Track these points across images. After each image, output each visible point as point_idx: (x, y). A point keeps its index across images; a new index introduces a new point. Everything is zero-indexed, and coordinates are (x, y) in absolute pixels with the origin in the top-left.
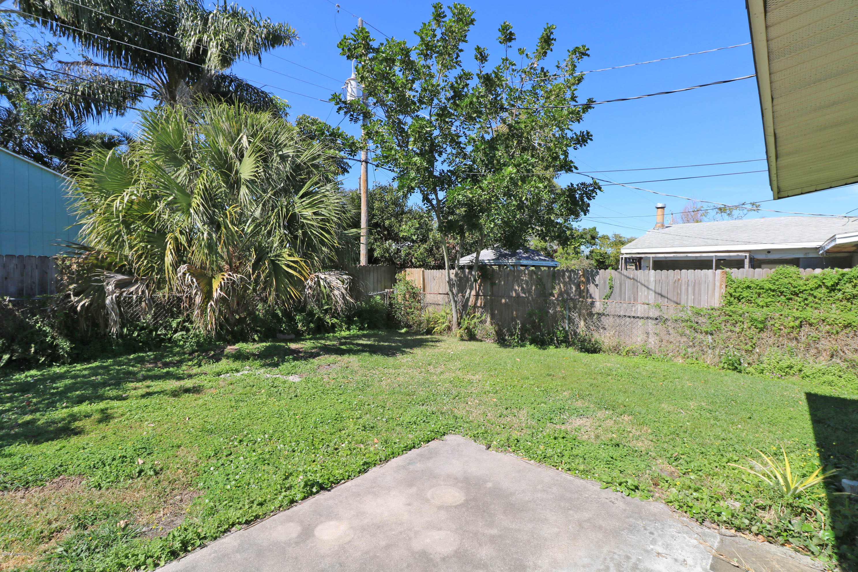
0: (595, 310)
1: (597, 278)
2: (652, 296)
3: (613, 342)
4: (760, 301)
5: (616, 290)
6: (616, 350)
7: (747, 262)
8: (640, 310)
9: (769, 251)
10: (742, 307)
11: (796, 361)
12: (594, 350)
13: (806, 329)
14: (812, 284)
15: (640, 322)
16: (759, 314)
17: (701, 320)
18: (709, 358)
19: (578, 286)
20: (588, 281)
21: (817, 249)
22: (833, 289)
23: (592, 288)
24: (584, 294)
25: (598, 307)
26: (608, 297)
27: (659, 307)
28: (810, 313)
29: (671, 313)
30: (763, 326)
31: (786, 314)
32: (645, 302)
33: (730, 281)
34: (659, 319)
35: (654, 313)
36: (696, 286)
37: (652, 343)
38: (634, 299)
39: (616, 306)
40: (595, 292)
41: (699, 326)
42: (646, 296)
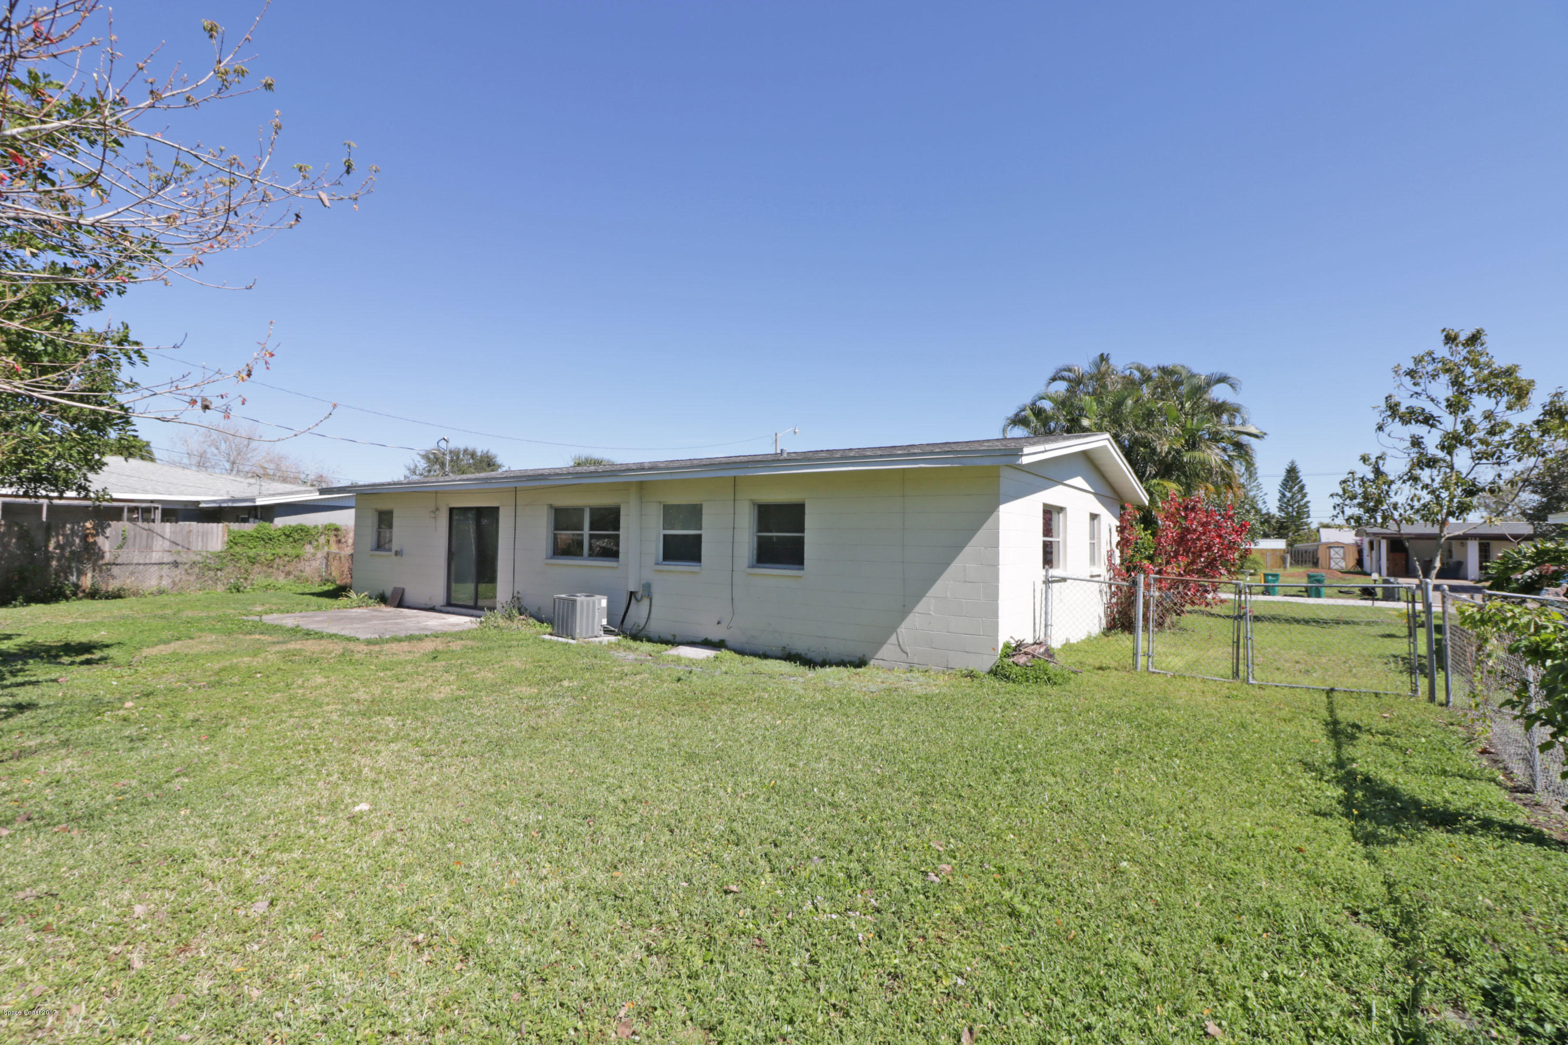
0: (105, 561)
1: (107, 531)
2: (167, 544)
3: (131, 589)
4: (251, 545)
5: (130, 541)
8: (156, 557)
10: (238, 549)
11: (271, 581)
12: (114, 595)
13: (277, 560)
14: (279, 533)
15: (154, 568)
16: (251, 553)
17: (211, 561)
18: (220, 588)
19: (83, 538)
22: (289, 536)
23: (100, 540)
24: (91, 548)
25: (108, 557)
26: (120, 547)
27: (175, 553)
28: (280, 551)
29: (183, 558)
30: (253, 561)
31: (265, 553)
32: (159, 551)
33: (230, 532)
34: (176, 564)
35: (168, 558)
36: (205, 535)
37: (165, 583)
38: (149, 548)
39: (130, 556)
40: (105, 543)
41: (209, 567)
42: (160, 544)
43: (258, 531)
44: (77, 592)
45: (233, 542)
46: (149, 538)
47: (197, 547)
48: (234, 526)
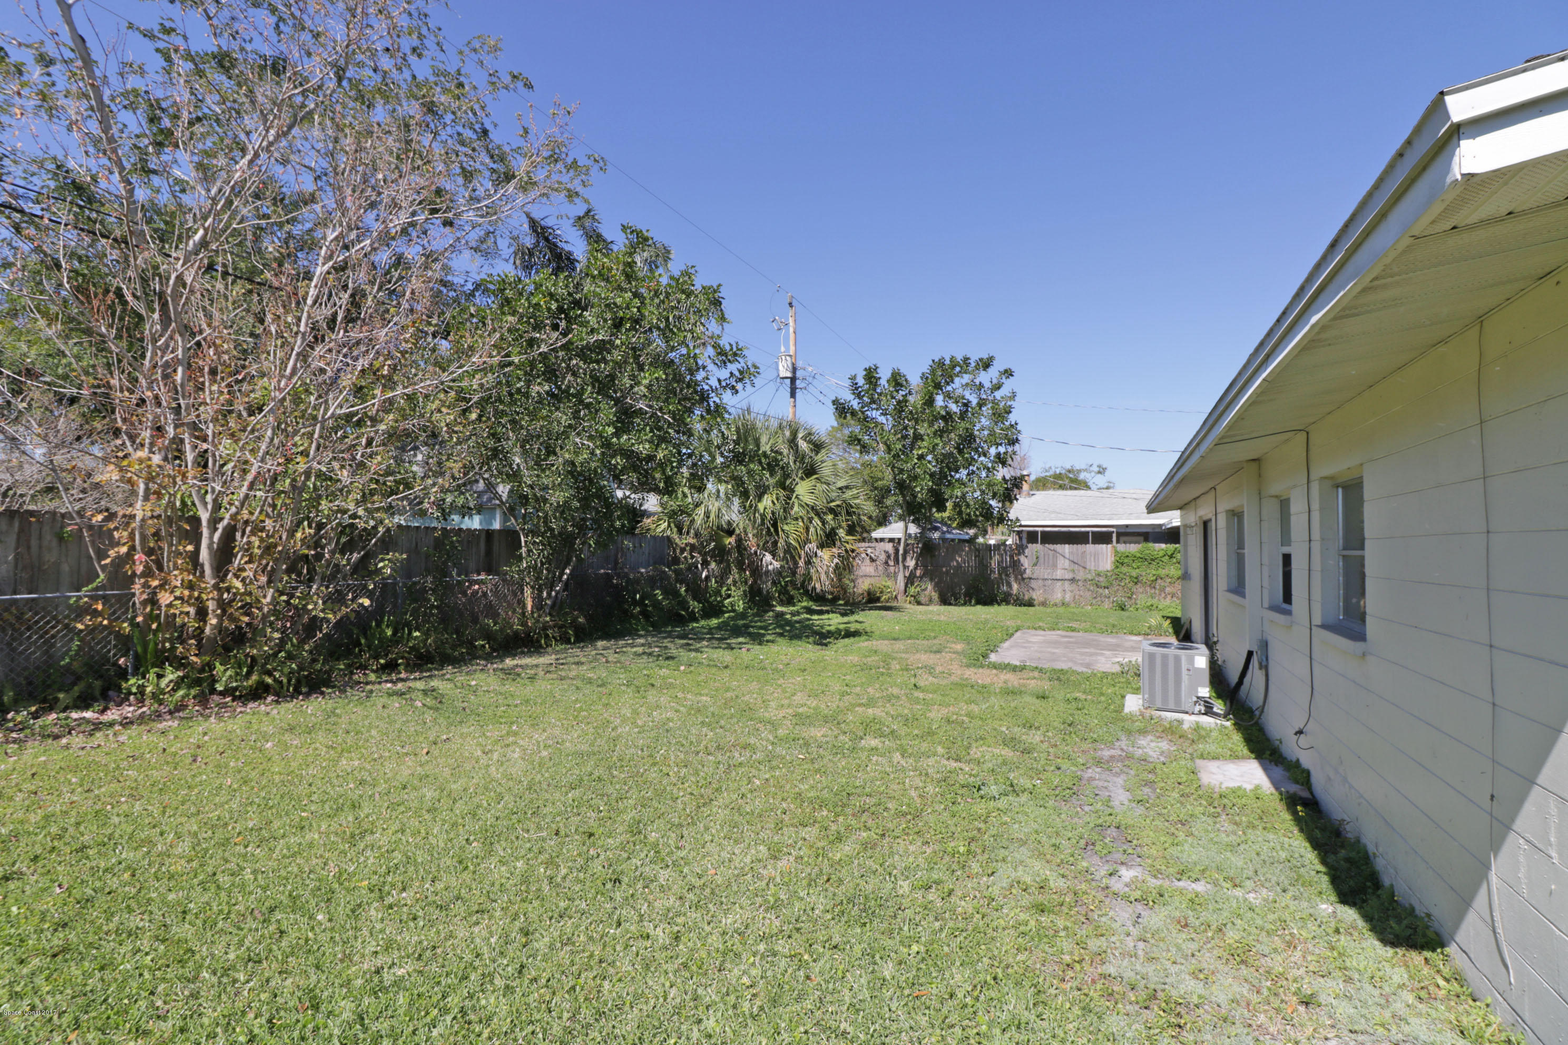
0: (1025, 576)
1: (1026, 551)
2: (1067, 564)
3: (1041, 599)
4: (1135, 565)
5: (1041, 560)
6: (1044, 604)
7: (1114, 536)
8: (1059, 574)
9: (1127, 526)
10: (1124, 569)
11: (1155, 601)
12: (1030, 604)
13: (1159, 581)
14: (1161, 554)
15: (1059, 584)
16: (1134, 573)
17: (1101, 579)
18: (1107, 605)
19: (1012, 557)
20: (1019, 554)
21: (1160, 526)
22: (1171, 557)
23: (1022, 558)
24: (1016, 565)
25: (1028, 573)
26: (1035, 565)
27: (1073, 571)
28: (1162, 572)
29: (1081, 575)
30: (1137, 581)
31: (1148, 573)
32: (1062, 568)
33: (1116, 552)
34: (1073, 580)
35: (1069, 576)
36: (1096, 555)
37: (1068, 597)
38: (1055, 566)
39: (1041, 572)
40: (1025, 562)
41: (1099, 583)
42: (1063, 563)
43: (1141, 552)
44: (1006, 599)
45: (1119, 563)
46: (1055, 558)
47: (1091, 565)
48: (1121, 547)
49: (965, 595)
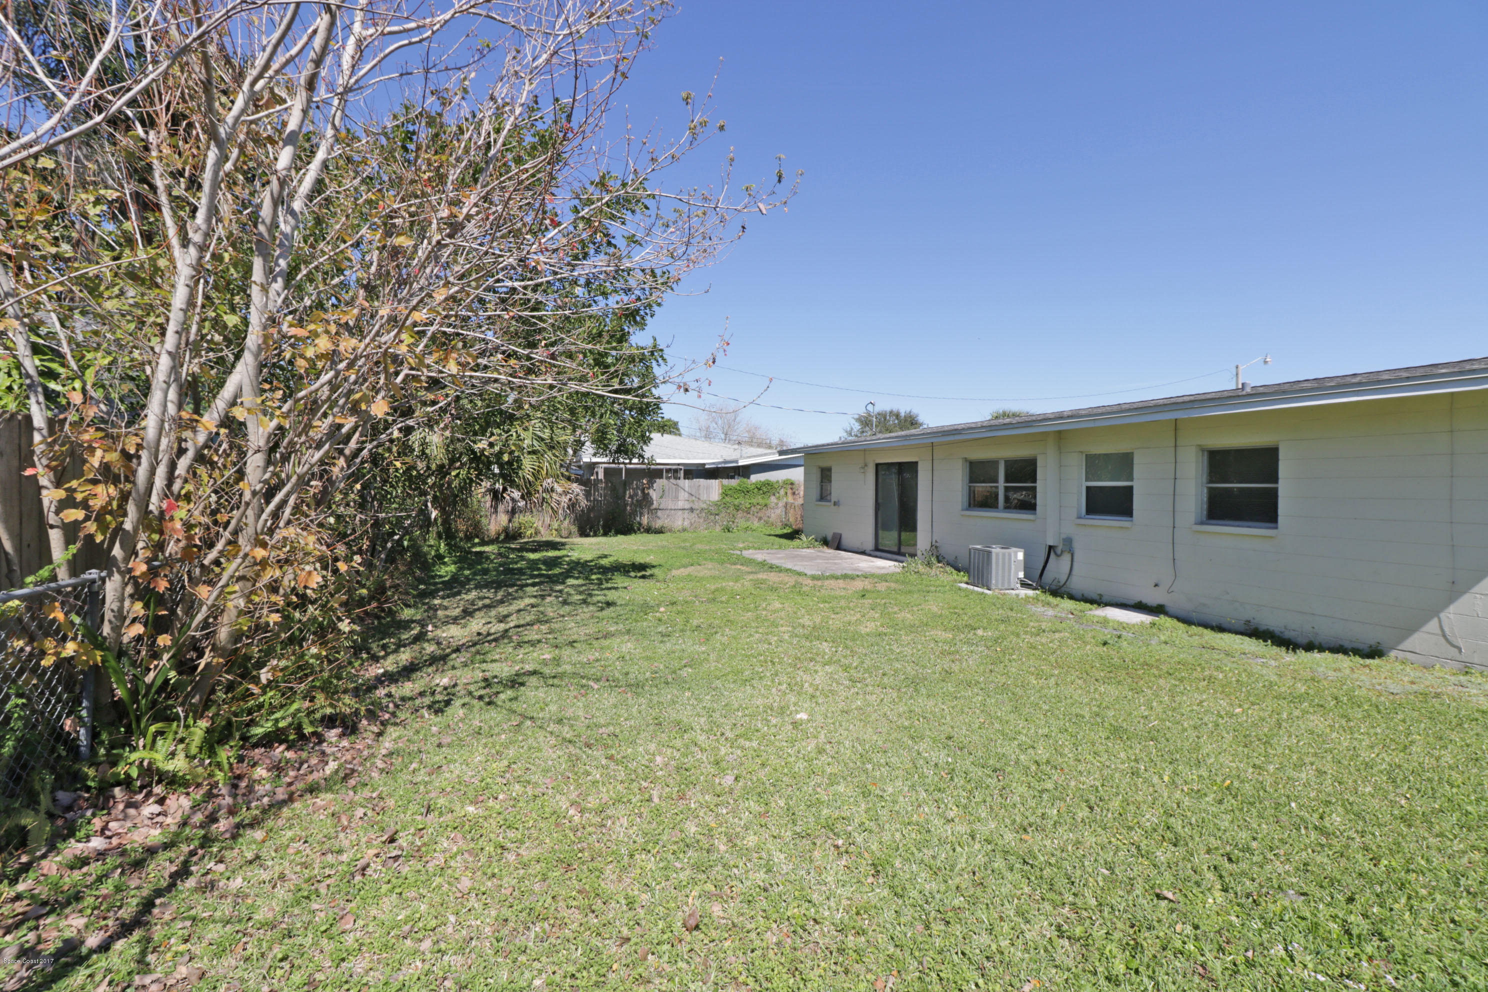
0: (653, 507)
1: (655, 485)
2: (687, 495)
3: (668, 527)
4: (735, 496)
5: (667, 493)
6: (669, 531)
8: (680, 504)
10: (728, 499)
11: (749, 524)
12: (660, 531)
15: (680, 512)
16: (736, 503)
17: (712, 508)
18: (717, 528)
19: (644, 490)
20: (650, 488)
22: (759, 489)
23: (651, 492)
24: (646, 497)
25: (655, 505)
26: (662, 497)
27: (691, 502)
28: (754, 501)
29: (696, 505)
30: (737, 508)
31: (745, 502)
32: (683, 500)
33: (723, 487)
34: (692, 510)
35: (687, 506)
36: (708, 488)
37: (686, 523)
38: (676, 498)
39: (667, 503)
40: (654, 494)
41: (711, 513)
42: (683, 495)
43: (740, 486)
44: (640, 528)
45: (725, 494)
46: (677, 491)
47: (704, 497)
48: (725, 482)
49: (603, 527)
